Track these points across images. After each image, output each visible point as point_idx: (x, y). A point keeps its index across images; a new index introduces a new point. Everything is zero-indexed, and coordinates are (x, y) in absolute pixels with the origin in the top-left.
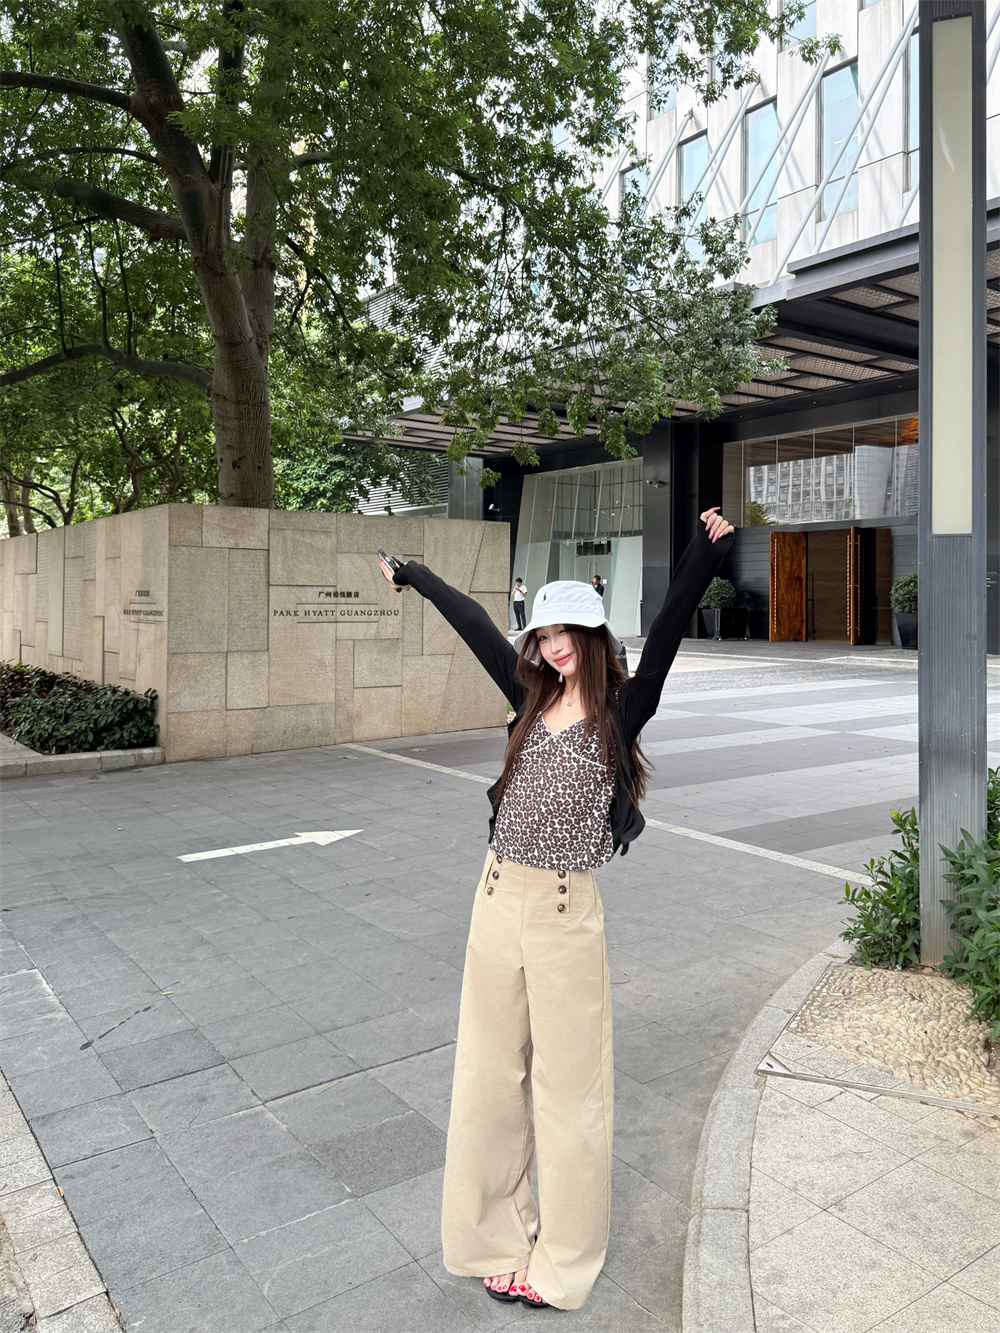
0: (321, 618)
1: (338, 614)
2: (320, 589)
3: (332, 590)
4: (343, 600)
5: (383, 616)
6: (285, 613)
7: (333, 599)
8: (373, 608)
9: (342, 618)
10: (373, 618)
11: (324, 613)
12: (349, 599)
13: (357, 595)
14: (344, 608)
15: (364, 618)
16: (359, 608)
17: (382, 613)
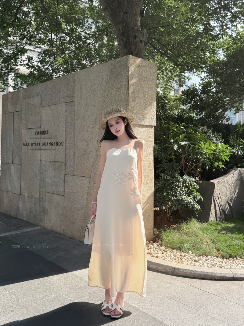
0: (37, 147)
1: (41, 145)
2: (35, 130)
3: (39, 130)
4: (43, 136)
5: (57, 146)
6: (26, 144)
7: (39, 136)
8: (53, 141)
9: (43, 147)
10: (54, 147)
11: (37, 144)
12: (45, 135)
13: (48, 133)
14: (43, 141)
15: (50, 147)
16: (49, 141)
17: (57, 144)
